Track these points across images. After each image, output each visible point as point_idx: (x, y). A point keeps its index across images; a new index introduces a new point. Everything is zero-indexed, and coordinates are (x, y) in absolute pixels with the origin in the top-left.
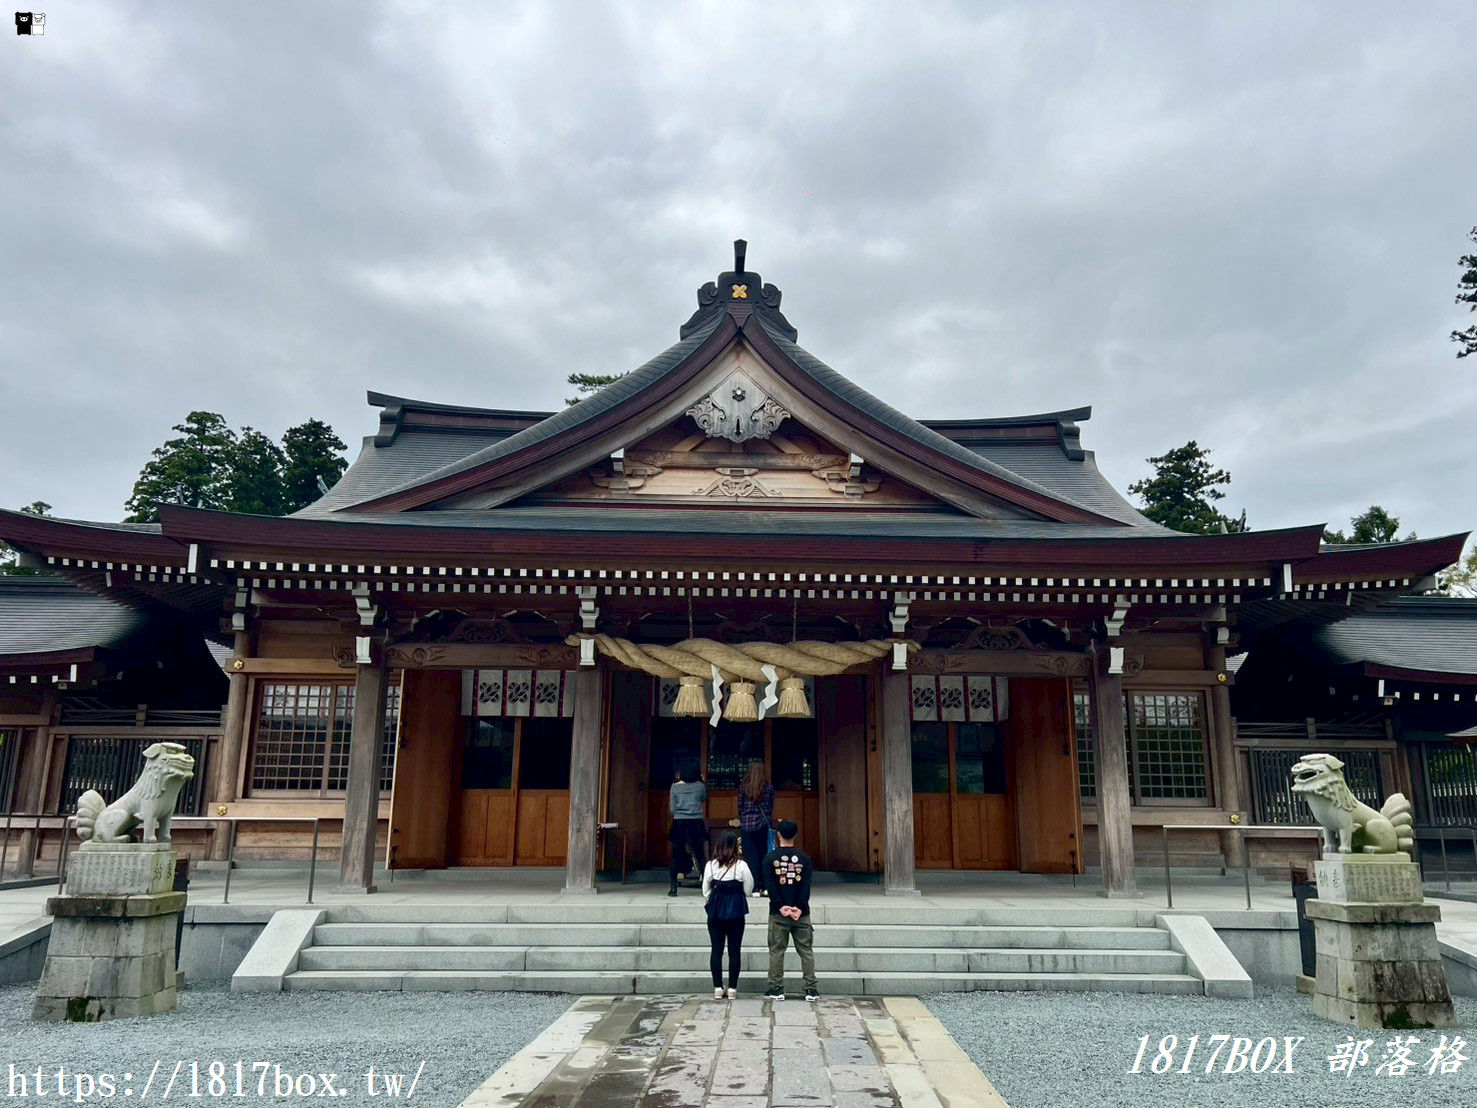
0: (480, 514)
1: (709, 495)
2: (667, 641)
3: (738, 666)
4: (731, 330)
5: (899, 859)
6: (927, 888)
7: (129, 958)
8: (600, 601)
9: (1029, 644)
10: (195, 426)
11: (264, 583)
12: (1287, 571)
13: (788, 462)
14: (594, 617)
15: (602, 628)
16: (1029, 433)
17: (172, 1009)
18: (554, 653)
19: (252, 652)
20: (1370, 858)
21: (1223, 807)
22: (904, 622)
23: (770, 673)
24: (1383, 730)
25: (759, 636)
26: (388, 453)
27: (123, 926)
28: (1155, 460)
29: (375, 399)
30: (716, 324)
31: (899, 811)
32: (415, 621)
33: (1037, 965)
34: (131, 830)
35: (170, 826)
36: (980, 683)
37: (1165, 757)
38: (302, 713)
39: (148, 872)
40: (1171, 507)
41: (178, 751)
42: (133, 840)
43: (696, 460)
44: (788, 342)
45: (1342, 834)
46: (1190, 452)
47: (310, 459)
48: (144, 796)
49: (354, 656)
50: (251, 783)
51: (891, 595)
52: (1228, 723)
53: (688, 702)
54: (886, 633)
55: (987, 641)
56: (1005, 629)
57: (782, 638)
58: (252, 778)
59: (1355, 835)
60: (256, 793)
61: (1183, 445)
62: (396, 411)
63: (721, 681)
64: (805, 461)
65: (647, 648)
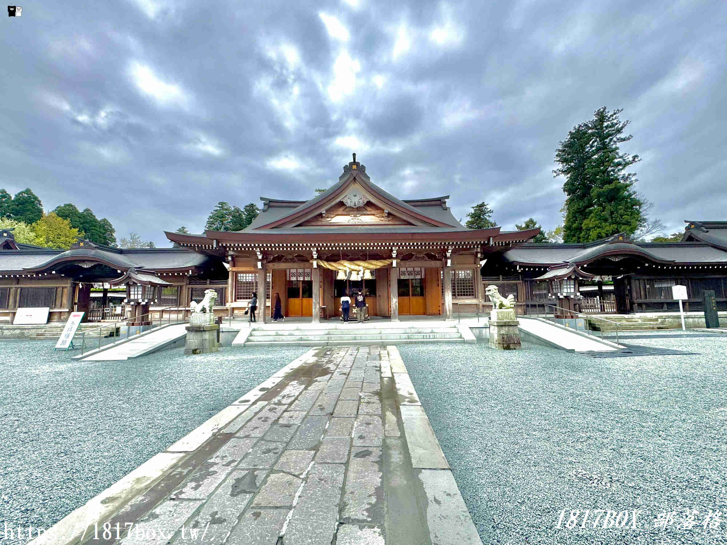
0: (288, 230)
1: (348, 222)
2: (335, 261)
3: (353, 267)
4: (352, 178)
5: (394, 313)
6: (401, 320)
7: (205, 340)
8: (317, 251)
9: (427, 259)
10: (221, 206)
11: (233, 249)
12: (491, 239)
13: (369, 213)
14: (316, 255)
15: (319, 258)
16: (433, 203)
17: (217, 351)
18: (307, 264)
19: (234, 266)
20: (503, 310)
21: (478, 298)
22: (395, 254)
23: (361, 268)
24: (519, 278)
25: (359, 260)
26: (266, 213)
27: (204, 332)
28: (473, 207)
29: (262, 199)
30: (348, 176)
31: (394, 301)
32: (272, 257)
33: (425, 337)
34: (204, 310)
35: (213, 309)
36: (417, 269)
37: (464, 286)
38: (247, 280)
39: (208, 320)
40: (477, 220)
41: (213, 291)
42: (204, 313)
43: (345, 213)
44: (368, 181)
45: (496, 304)
46: (483, 205)
47: (251, 213)
48: (206, 302)
49: (257, 267)
50: (236, 298)
51: (392, 248)
52: (480, 277)
53: (341, 276)
54: (391, 257)
55: (418, 258)
56: (422, 256)
57: (365, 260)
58: (236, 297)
59: (500, 305)
60: (238, 300)
61: (481, 203)
62: (268, 202)
63: (349, 271)
64: (373, 212)
65: (330, 263)
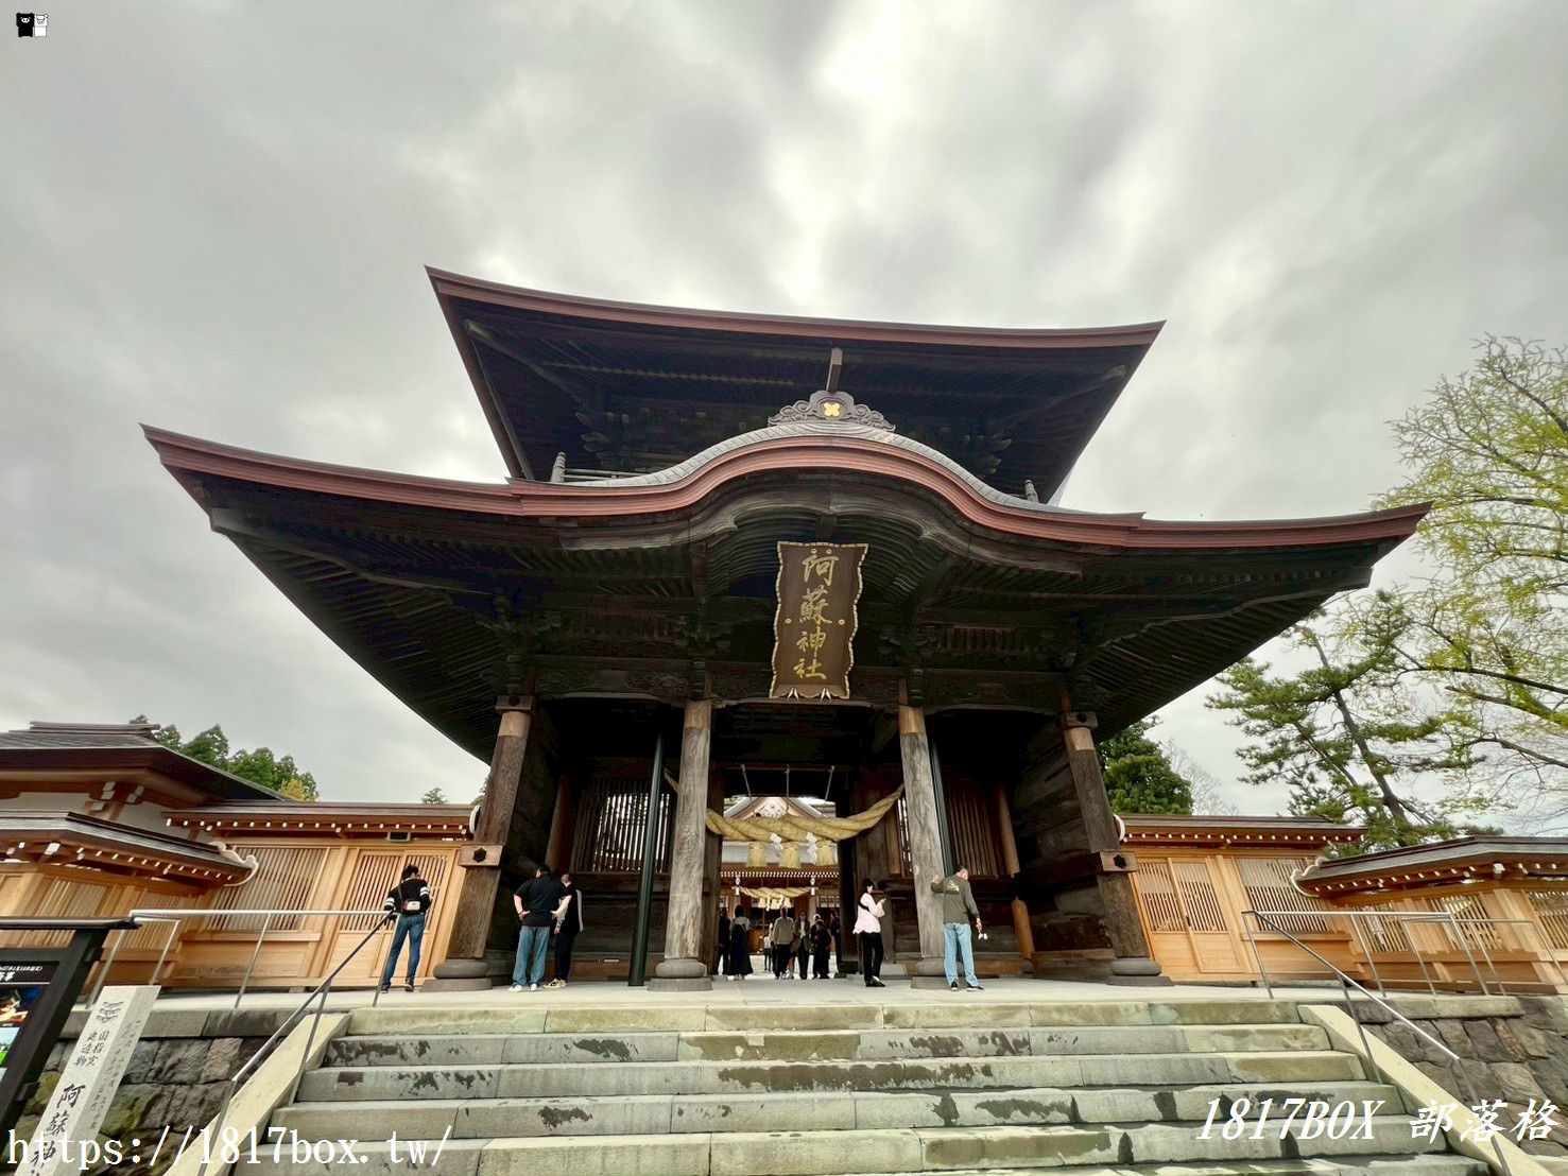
2: (757, 888)
3: (774, 895)
15: (742, 884)
23: (781, 896)
25: (778, 887)
53: (761, 905)
54: (809, 885)
57: (784, 887)
63: (769, 898)
65: (752, 890)
